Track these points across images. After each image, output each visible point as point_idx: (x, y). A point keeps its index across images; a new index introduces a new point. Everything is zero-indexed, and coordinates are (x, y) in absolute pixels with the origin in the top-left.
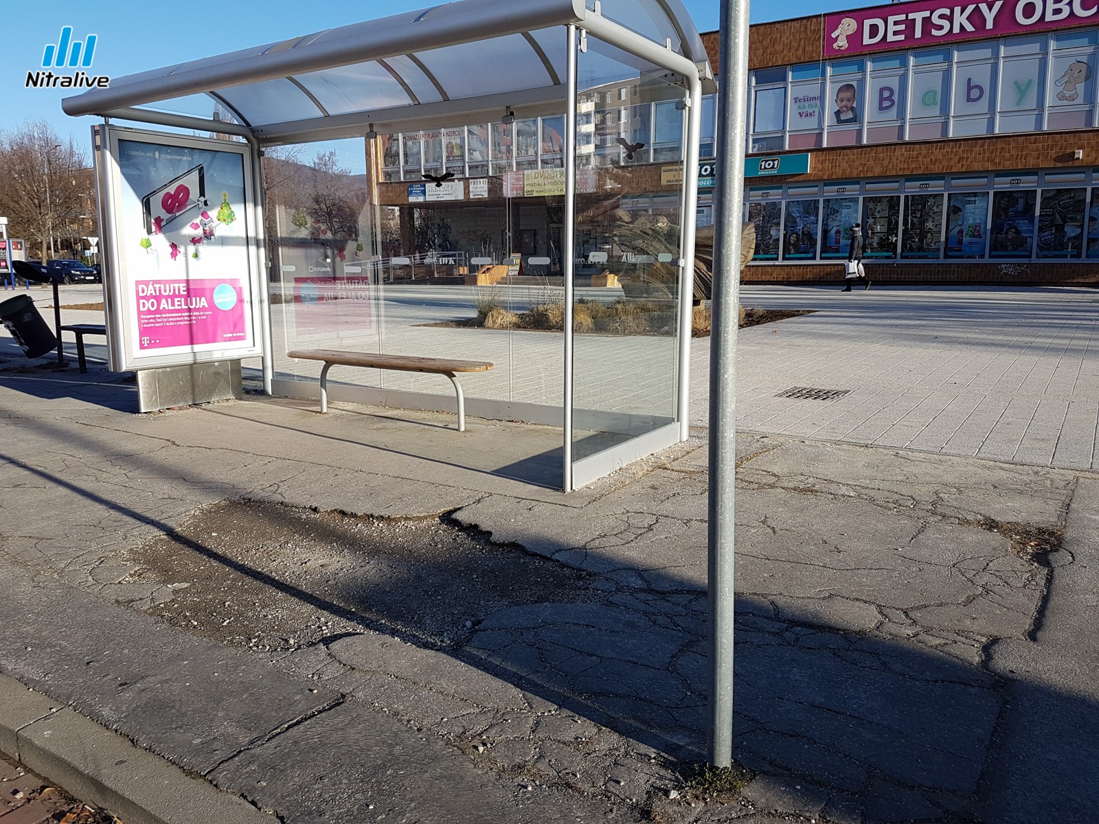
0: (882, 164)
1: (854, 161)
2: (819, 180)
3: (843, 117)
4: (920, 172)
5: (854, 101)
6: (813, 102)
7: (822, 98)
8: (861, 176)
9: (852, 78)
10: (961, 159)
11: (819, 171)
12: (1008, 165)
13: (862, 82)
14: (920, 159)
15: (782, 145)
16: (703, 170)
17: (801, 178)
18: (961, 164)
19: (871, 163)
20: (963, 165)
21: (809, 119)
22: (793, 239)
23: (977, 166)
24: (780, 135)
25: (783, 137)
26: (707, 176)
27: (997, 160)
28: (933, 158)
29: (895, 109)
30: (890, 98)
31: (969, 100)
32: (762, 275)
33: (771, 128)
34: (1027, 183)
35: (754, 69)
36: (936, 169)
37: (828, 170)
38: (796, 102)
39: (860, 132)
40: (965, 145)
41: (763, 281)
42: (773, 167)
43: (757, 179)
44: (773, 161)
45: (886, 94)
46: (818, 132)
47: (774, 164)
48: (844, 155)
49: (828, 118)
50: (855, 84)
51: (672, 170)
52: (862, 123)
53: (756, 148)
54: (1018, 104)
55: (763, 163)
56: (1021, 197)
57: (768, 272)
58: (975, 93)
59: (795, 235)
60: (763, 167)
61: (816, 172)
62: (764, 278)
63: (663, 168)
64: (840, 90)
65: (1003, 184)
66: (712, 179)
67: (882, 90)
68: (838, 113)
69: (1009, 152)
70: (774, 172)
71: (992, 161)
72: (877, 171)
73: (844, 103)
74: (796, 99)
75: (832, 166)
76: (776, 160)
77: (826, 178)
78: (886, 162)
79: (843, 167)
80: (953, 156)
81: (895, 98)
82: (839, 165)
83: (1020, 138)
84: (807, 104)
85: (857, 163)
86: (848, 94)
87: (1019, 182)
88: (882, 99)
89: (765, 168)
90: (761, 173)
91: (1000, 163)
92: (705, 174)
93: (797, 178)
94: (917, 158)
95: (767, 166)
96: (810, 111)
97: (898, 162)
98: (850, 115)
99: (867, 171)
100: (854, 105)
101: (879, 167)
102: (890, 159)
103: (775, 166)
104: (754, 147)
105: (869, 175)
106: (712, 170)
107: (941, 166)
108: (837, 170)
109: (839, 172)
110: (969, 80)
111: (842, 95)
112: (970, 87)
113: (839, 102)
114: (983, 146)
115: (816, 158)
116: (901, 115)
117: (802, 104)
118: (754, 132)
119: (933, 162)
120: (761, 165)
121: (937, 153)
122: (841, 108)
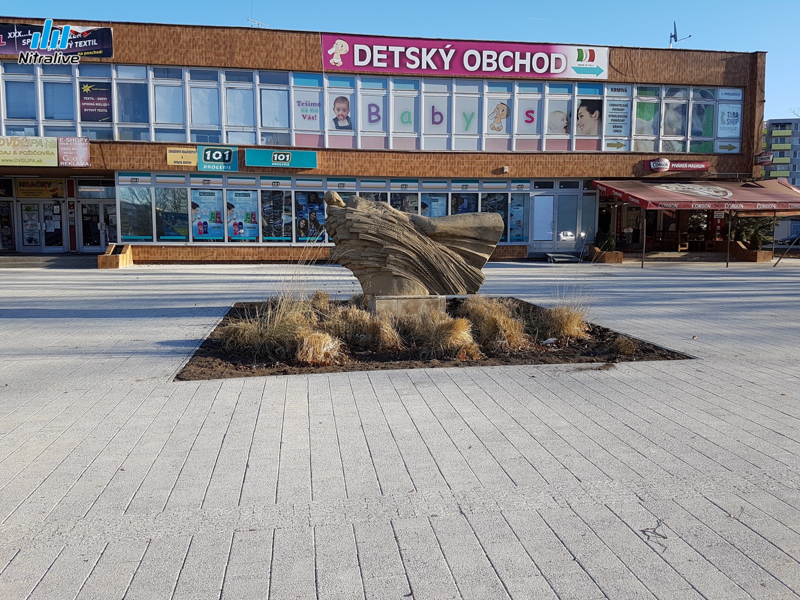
0: (376, 167)
1: (353, 162)
2: (325, 175)
3: (341, 124)
4: (404, 175)
5: (348, 112)
6: (313, 107)
7: (321, 105)
8: (360, 175)
9: (347, 92)
10: (431, 168)
11: (325, 167)
12: (462, 174)
13: (354, 96)
14: (403, 165)
15: (290, 142)
16: (214, 155)
17: (310, 172)
18: (432, 171)
19: (367, 165)
20: (433, 172)
21: (311, 121)
22: (302, 224)
23: (443, 174)
24: (287, 132)
25: (289, 135)
26: (219, 161)
27: (456, 170)
28: (413, 166)
29: (381, 122)
30: (376, 114)
31: (434, 123)
32: (279, 255)
33: (278, 125)
34: (472, 188)
35: (258, 69)
36: (415, 173)
37: (333, 168)
38: (299, 105)
39: (355, 138)
40: (434, 156)
41: (281, 261)
42: (285, 160)
43: (270, 170)
44: (285, 154)
45: (374, 110)
46: (320, 134)
47: (286, 158)
48: (345, 156)
49: (329, 124)
50: (348, 97)
51: (180, 151)
52: (356, 131)
53: (265, 140)
54: (466, 130)
55: (276, 155)
56: (466, 198)
57: (285, 252)
58: (437, 118)
59: (304, 221)
60: (276, 159)
61: (323, 168)
62: (282, 258)
63: (168, 149)
64: (336, 100)
65: (457, 188)
66: (224, 165)
67: (370, 106)
68: (336, 120)
69: (463, 165)
70: (287, 165)
71: (453, 170)
72: (372, 172)
73: (341, 112)
74: (299, 102)
75: (336, 165)
76: (288, 154)
77: (331, 174)
78: (378, 165)
79: (346, 166)
80: (426, 165)
81: (381, 113)
82: (342, 165)
83: (469, 155)
84: (309, 108)
85: (356, 164)
86: (342, 105)
87: (467, 187)
88: (370, 114)
89: (278, 160)
90: (274, 164)
91: (458, 172)
92: (217, 159)
93: (307, 171)
94: (401, 164)
95: (279, 159)
96: (312, 115)
97: (387, 166)
98: (346, 124)
99: (364, 171)
100: (349, 115)
101: (373, 169)
102: (381, 163)
103: (288, 160)
104: (262, 140)
105: (366, 175)
106: (224, 156)
107: (418, 172)
108: (340, 168)
109: (341, 171)
110: (433, 107)
111: (339, 105)
112: (434, 113)
113: (336, 111)
114: (446, 159)
115: (322, 156)
116: (386, 128)
117: (305, 107)
118: (262, 126)
119: (413, 168)
120: (274, 157)
121: (415, 161)
122: (339, 116)
